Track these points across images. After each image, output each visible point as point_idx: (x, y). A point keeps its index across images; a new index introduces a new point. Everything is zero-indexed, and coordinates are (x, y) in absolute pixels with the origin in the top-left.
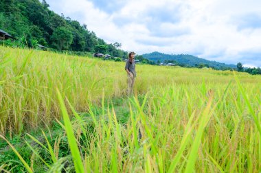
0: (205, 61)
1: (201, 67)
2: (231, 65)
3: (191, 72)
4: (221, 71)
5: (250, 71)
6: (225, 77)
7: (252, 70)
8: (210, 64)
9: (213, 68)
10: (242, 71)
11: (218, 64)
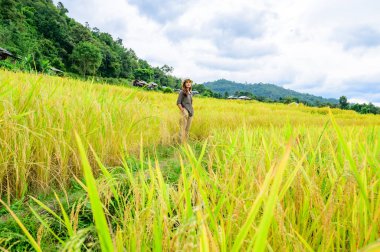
0: (294, 93)
1: (288, 102)
2: (331, 100)
3: (273, 109)
4: (316, 108)
5: (357, 108)
6: (322, 116)
7: (360, 107)
8: (301, 98)
9: (305, 103)
10: (347, 109)
11: (313, 98)
